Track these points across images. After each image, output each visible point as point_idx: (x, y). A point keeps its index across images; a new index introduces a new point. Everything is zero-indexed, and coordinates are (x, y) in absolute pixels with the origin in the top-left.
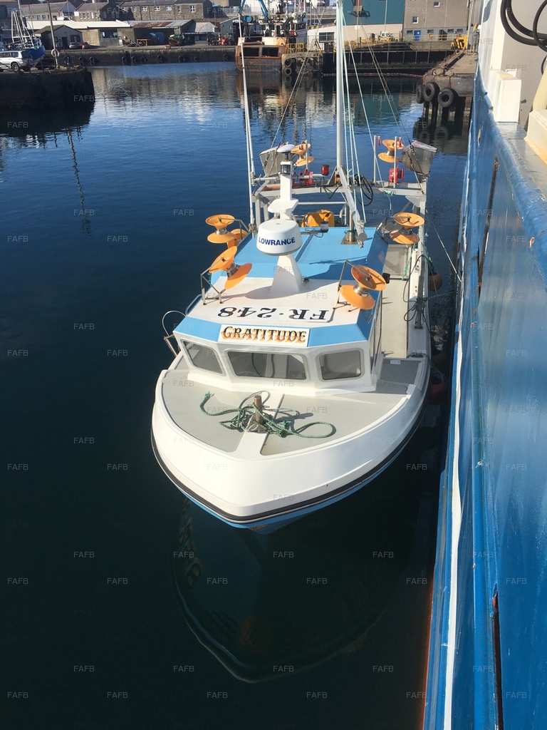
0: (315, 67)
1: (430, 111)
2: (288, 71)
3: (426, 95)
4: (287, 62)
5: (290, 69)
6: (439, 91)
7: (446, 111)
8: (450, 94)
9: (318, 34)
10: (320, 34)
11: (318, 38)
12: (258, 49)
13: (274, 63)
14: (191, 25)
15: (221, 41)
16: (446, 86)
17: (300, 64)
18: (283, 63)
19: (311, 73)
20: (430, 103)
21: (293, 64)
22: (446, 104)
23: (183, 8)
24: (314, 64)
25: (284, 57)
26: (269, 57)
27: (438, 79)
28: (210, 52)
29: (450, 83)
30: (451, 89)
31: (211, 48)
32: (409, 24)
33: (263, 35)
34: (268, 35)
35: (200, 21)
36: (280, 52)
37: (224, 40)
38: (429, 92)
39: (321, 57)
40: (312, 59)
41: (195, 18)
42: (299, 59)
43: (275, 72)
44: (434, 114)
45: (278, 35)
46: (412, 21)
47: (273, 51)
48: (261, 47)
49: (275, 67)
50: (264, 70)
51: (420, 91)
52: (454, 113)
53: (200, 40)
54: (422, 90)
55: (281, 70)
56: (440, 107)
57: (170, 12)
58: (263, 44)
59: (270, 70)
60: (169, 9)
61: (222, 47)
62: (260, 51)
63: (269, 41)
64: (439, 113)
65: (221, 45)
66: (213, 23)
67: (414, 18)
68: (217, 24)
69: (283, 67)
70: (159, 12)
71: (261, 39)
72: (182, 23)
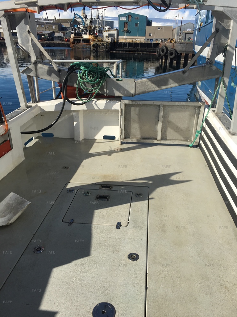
0: (106, 48)
1: (164, 61)
2: (94, 49)
3: (161, 52)
4: (94, 45)
5: (95, 48)
6: (168, 50)
7: (171, 61)
8: (174, 52)
9: (108, 34)
10: (109, 34)
11: (108, 36)
12: (80, 40)
13: (88, 46)
14: (53, 33)
15: (65, 40)
16: (172, 48)
17: (99, 46)
18: (92, 45)
19: (105, 51)
20: (164, 57)
21: (96, 46)
22: (172, 57)
23: (49, 27)
24: (106, 46)
25: (92, 43)
26: (85, 43)
27: (167, 44)
28: (60, 43)
29: (174, 46)
30: (174, 49)
31: (60, 42)
32: (147, 37)
33: (83, 34)
34: (85, 34)
35: (57, 32)
36: (90, 41)
37: (67, 40)
38: (163, 51)
39: (109, 44)
40: (105, 44)
41: (54, 30)
42: (99, 44)
43: (88, 50)
44: (166, 62)
45: (90, 34)
46: (149, 35)
47: (87, 41)
48: (82, 39)
49: (88, 48)
50: (83, 49)
51: (158, 51)
52: (176, 61)
53: (56, 39)
54: (159, 50)
55: (91, 49)
56: (169, 59)
57: (43, 28)
58: (83, 37)
59: (86, 50)
60: (43, 26)
61: (65, 42)
62: (81, 41)
63: (86, 37)
64: (168, 61)
65: (65, 41)
66: (62, 33)
67: (150, 34)
68: (64, 33)
69: (92, 47)
70: (39, 28)
71: (81, 36)
72: (49, 32)
